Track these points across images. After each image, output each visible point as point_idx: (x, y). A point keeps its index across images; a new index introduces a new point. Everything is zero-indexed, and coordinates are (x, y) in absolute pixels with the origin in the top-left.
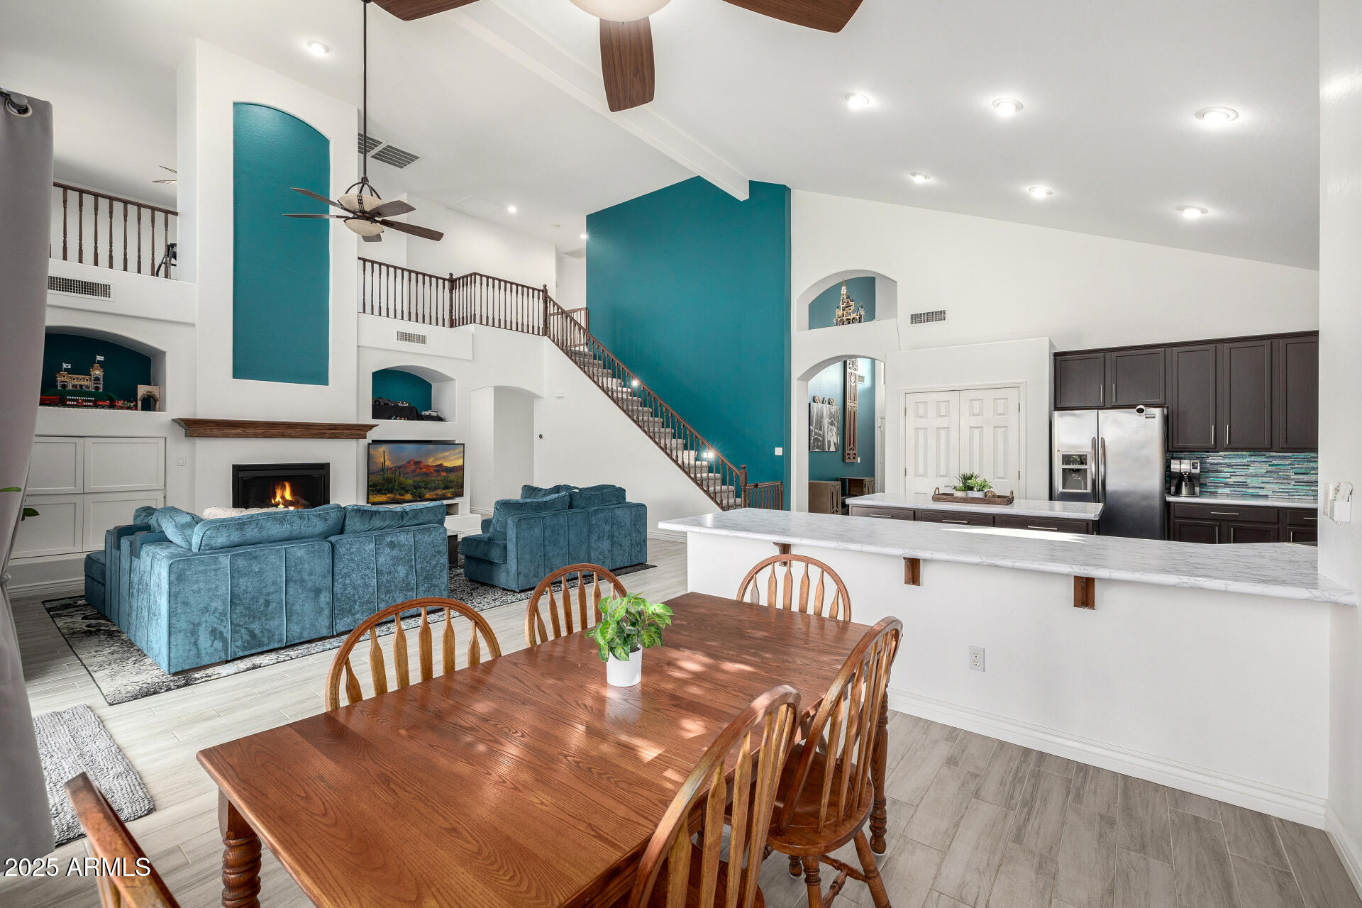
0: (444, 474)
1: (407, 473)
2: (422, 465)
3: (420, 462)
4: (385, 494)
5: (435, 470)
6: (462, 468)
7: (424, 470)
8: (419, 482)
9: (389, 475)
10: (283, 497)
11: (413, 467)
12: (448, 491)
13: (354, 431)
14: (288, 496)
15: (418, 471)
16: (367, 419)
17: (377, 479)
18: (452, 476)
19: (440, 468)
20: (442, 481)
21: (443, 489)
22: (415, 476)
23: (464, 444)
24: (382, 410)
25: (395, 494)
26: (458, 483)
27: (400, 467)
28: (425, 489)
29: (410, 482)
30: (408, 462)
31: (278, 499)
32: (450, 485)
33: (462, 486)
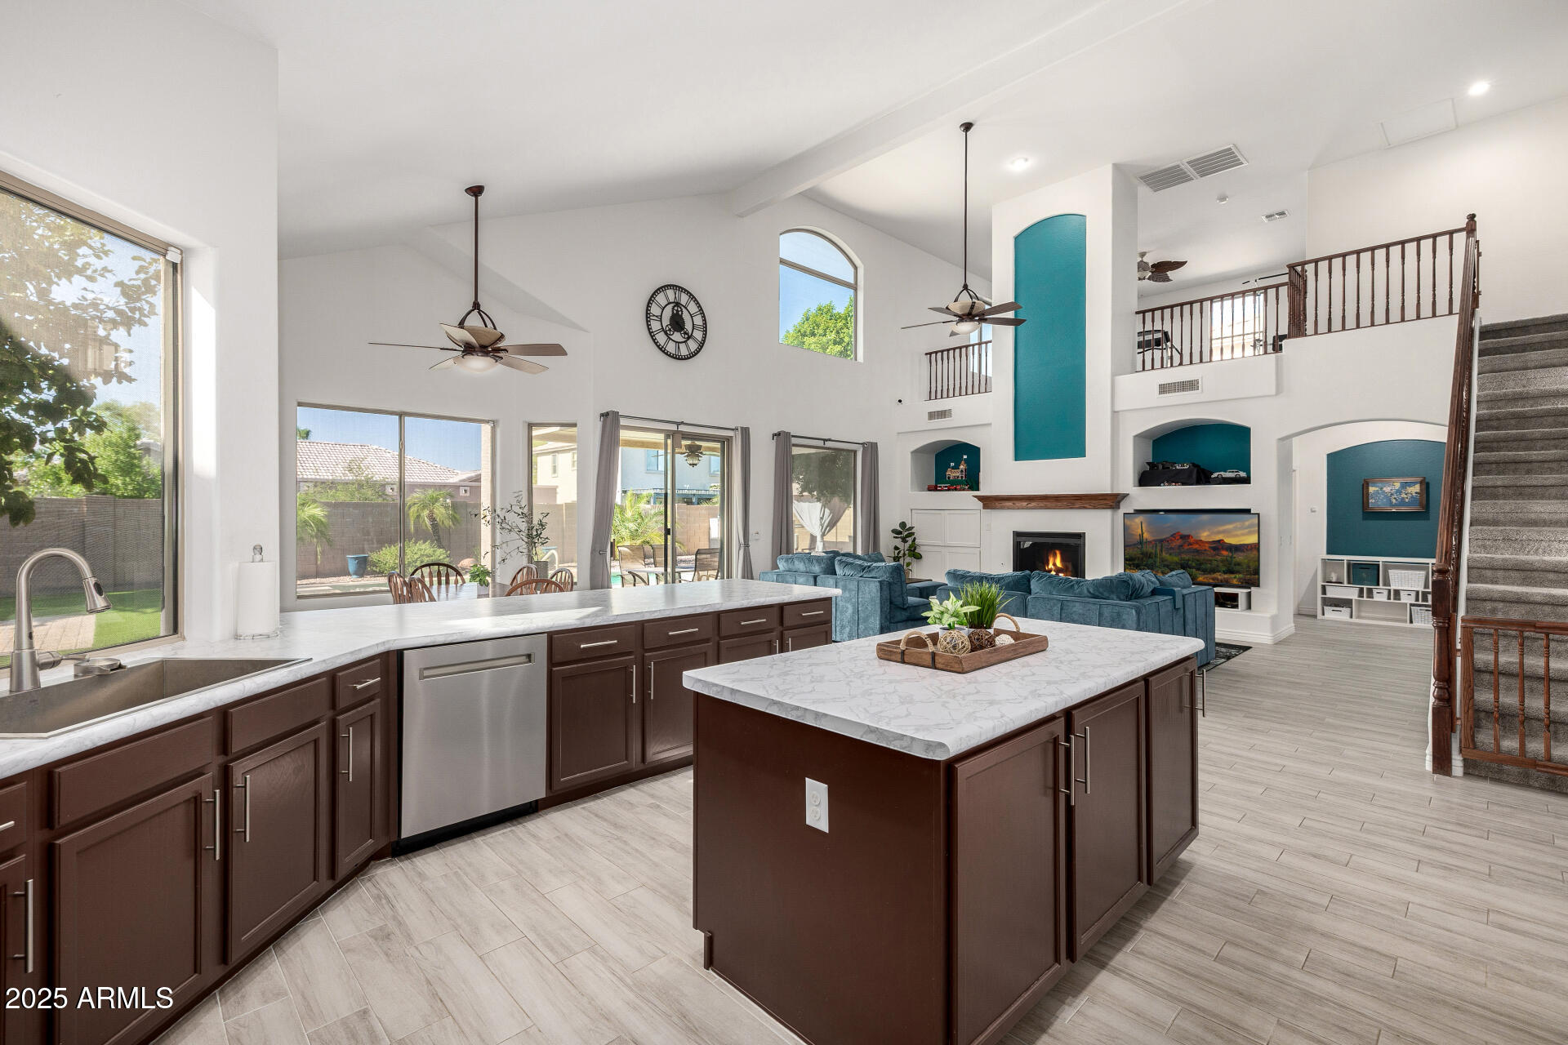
0: (1225, 553)
1: (1171, 548)
2: (1191, 540)
3: (1189, 536)
5: (1210, 548)
6: (1256, 547)
7: (1196, 546)
8: (1189, 560)
9: (1149, 549)
10: (1054, 564)
11: (1179, 542)
12: (1233, 576)
13: (1111, 501)
14: (1059, 564)
15: (1186, 547)
16: (1126, 482)
17: (1135, 552)
18: (1240, 557)
19: (1219, 546)
20: (1222, 561)
21: (1225, 573)
22: (1183, 553)
23: (1258, 514)
24: (1148, 477)
26: (1249, 567)
27: (1161, 541)
28: (1198, 569)
29: (1176, 559)
30: (1172, 536)
31: (1051, 566)
32: (1237, 568)
33: (1257, 572)
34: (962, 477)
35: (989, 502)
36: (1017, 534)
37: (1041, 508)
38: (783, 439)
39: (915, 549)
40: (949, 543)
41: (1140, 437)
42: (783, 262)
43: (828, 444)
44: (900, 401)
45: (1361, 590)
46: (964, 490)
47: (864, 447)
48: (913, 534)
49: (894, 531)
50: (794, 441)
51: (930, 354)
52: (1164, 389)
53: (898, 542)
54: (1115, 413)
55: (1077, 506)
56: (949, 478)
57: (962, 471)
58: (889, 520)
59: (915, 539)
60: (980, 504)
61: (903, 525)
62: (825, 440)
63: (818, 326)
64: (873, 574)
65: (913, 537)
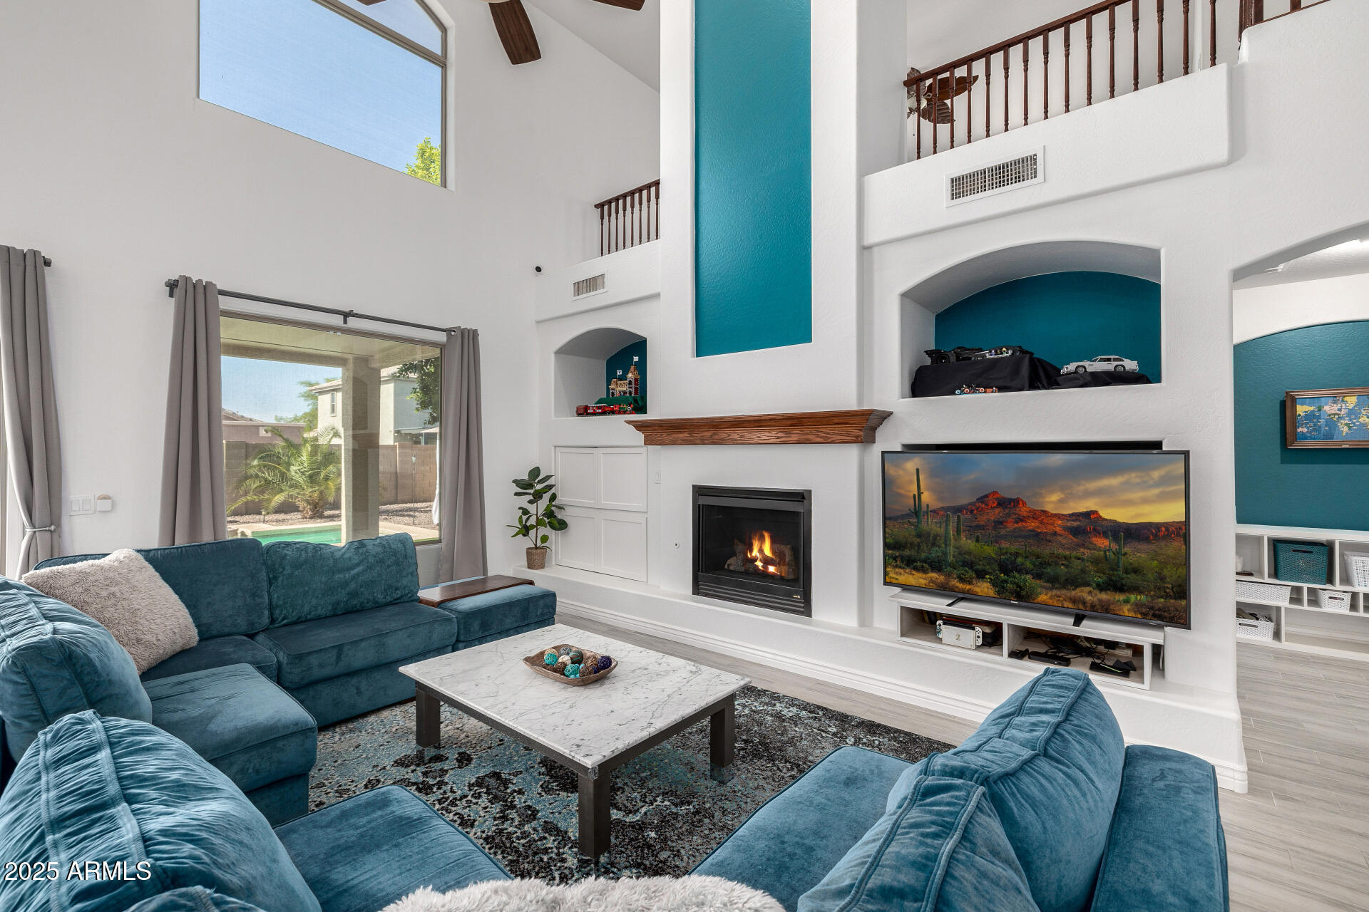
0: (1102, 542)
1: (979, 527)
2: (1023, 511)
3: (1016, 502)
4: (924, 571)
5: (1065, 529)
6: (1180, 532)
7: (1032, 525)
8: (1017, 554)
9: (933, 526)
11: (996, 514)
12: (1122, 597)
13: (857, 427)
14: (767, 551)
15: (1011, 526)
16: (888, 391)
17: (904, 532)
18: (1137, 554)
19: (1088, 524)
20: (1096, 561)
21: (1101, 588)
22: (1005, 537)
23: (1185, 452)
24: (929, 376)
25: (948, 575)
26: (1162, 579)
27: (958, 510)
28: (1038, 576)
29: (990, 550)
30: (981, 500)
31: (755, 553)
32: (1132, 578)
33: (1182, 591)
34: (630, 393)
35: (656, 433)
36: (699, 491)
39: (556, 512)
40: (605, 503)
41: (914, 297)
44: (538, 269)
46: (624, 413)
47: (441, 334)
48: (552, 486)
49: (516, 483)
50: (225, 303)
51: (601, 205)
52: (962, 186)
54: (865, 250)
55: (795, 438)
56: (616, 393)
57: (630, 383)
58: (504, 465)
59: (553, 497)
60: (640, 437)
61: (532, 472)
62: (346, 315)
65: (551, 492)
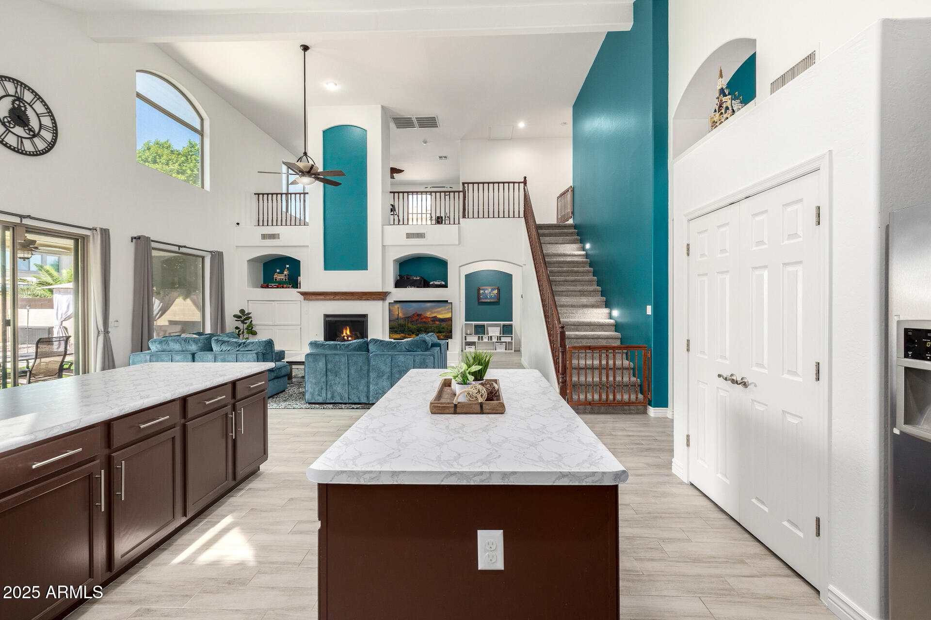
0: (438, 323)
1: (413, 321)
2: (422, 317)
3: (421, 315)
4: (400, 334)
5: (431, 320)
6: (450, 319)
7: (424, 320)
8: (421, 327)
9: (402, 322)
10: (346, 333)
11: (416, 318)
12: (441, 334)
13: (381, 296)
14: (349, 333)
16: (390, 286)
17: (395, 324)
18: (444, 324)
19: (435, 319)
20: (436, 327)
22: (418, 323)
23: (452, 303)
24: (400, 283)
25: (405, 334)
26: (447, 329)
27: (408, 317)
29: (415, 327)
30: (413, 315)
31: (344, 335)
32: (443, 330)
33: (451, 332)
34: (286, 279)
35: (307, 295)
36: (326, 316)
37: (342, 300)
38: (142, 243)
39: (252, 328)
40: (278, 323)
41: (395, 261)
42: (139, 96)
43: (183, 250)
44: (238, 224)
45: (479, 337)
46: (289, 288)
47: (212, 255)
48: (251, 318)
49: (235, 316)
51: (259, 194)
52: (409, 236)
53: (240, 325)
54: (383, 246)
55: (364, 299)
56: (276, 279)
57: (286, 275)
58: (232, 308)
59: (251, 321)
60: (302, 297)
61: (242, 311)
62: (179, 247)
63: (160, 157)
64: (249, 348)
65: (250, 320)
